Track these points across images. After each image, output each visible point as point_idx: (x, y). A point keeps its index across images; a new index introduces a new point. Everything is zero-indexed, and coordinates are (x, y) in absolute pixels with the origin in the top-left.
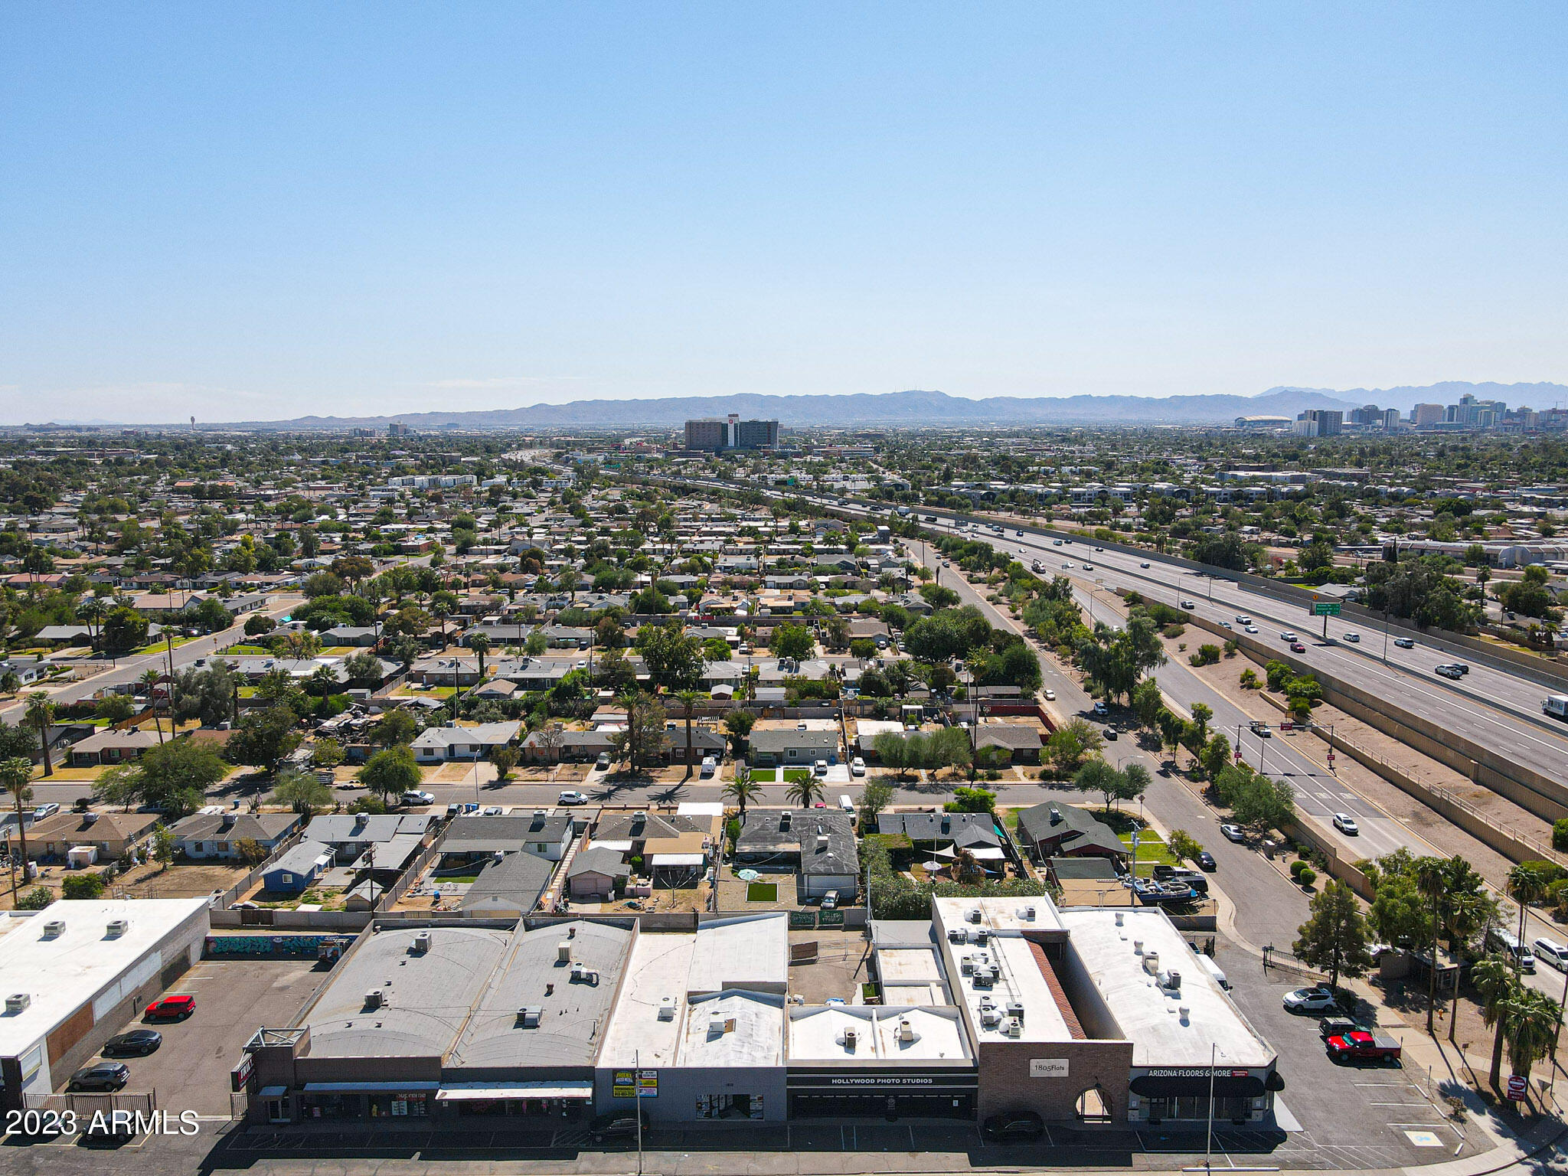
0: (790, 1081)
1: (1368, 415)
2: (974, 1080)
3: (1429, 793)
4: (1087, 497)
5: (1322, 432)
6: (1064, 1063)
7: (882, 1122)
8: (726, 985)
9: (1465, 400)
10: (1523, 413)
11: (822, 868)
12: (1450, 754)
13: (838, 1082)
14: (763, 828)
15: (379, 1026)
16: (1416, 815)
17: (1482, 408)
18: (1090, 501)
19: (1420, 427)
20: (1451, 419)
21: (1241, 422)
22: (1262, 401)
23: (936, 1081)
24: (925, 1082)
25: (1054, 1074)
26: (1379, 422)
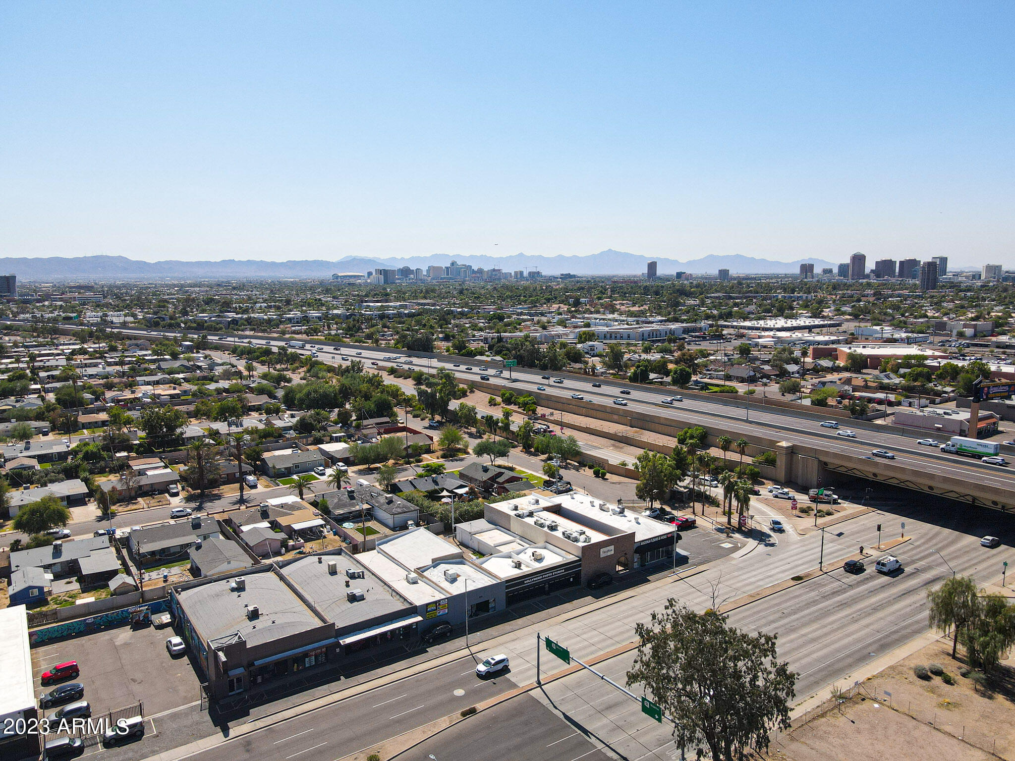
0: (507, 587)
1: (406, 272)
2: (580, 566)
3: (615, 435)
4: (295, 320)
5: (386, 282)
6: (612, 547)
7: (544, 597)
8: (434, 560)
9: (453, 264)
10: (480, 271)
11: (399, 510)
13: (527, 582)
14: (339, 500)
15: (273, 622)
16: (613, 445)
17: (461, 268)
18: (298, 322)
19: (433, 279)
20: (448, 275)
21: (336, 277)
22: (342, 264)
23: (566, 570)
24: (561, 572)
25: (609, 554)
26: (412, 276)
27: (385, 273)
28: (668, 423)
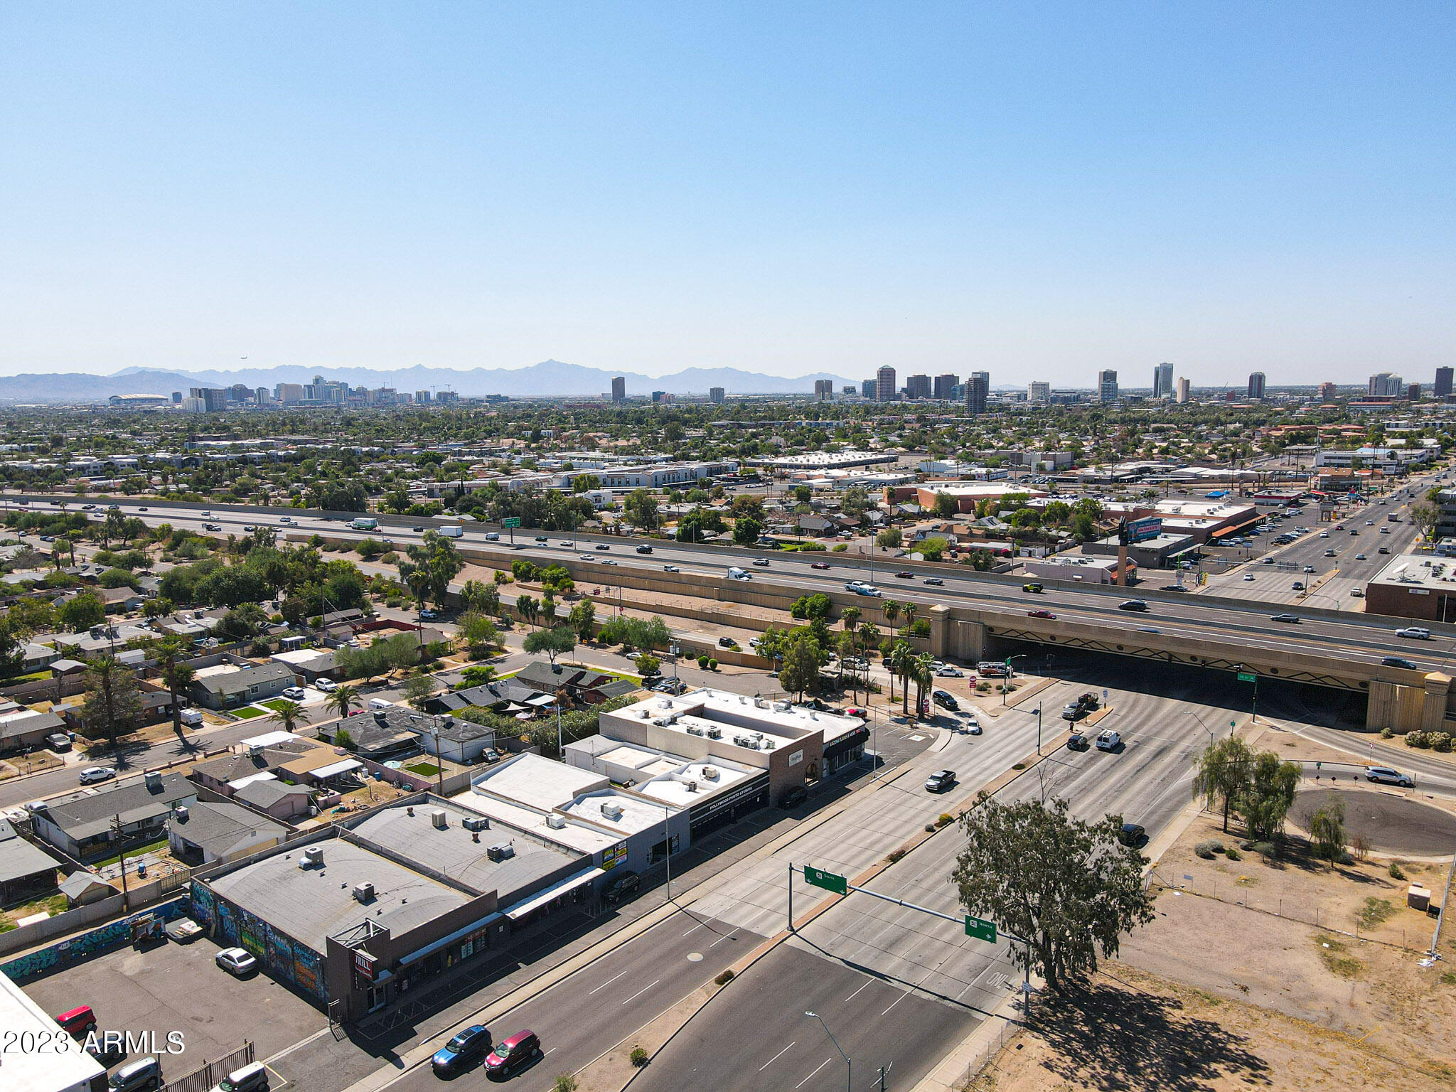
0: (692, 817)
1: (240, 393)
2: (767, 780)
3: (702, 612)
5: (210, 407)
6: (801, 753)
8: (575, 794)
9: (317, 380)
10: (362, 392)
11: (469, 735)
12: (695, 588)
13: (714, 807)
14: (366, 730)
15: (404, 902)
17: (331, 387)
19: (287, 403)
20: (310, 396)
21: (116, 400)
22: (119, 380)
23: (754, 787)
24: (748, 790)
25: (798, 761)
26: (251, 399)
27: (208, 394)
28: (776, 591)
